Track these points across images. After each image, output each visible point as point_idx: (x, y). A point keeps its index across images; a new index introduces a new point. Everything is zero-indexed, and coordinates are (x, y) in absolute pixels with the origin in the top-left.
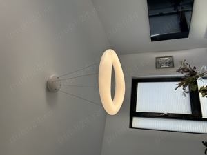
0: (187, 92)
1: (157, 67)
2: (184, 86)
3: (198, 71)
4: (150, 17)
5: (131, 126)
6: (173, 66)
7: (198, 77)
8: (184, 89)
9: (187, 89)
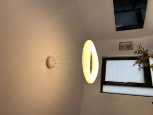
0: (142, 68)
1: (120, 50)
2: (140, 64)
3: (150, 53)
4: (115, 13)
5: (101, 91)
6: (132, 49)
7: (149, 57)
8: (139, 66)
9: (142, 65)
